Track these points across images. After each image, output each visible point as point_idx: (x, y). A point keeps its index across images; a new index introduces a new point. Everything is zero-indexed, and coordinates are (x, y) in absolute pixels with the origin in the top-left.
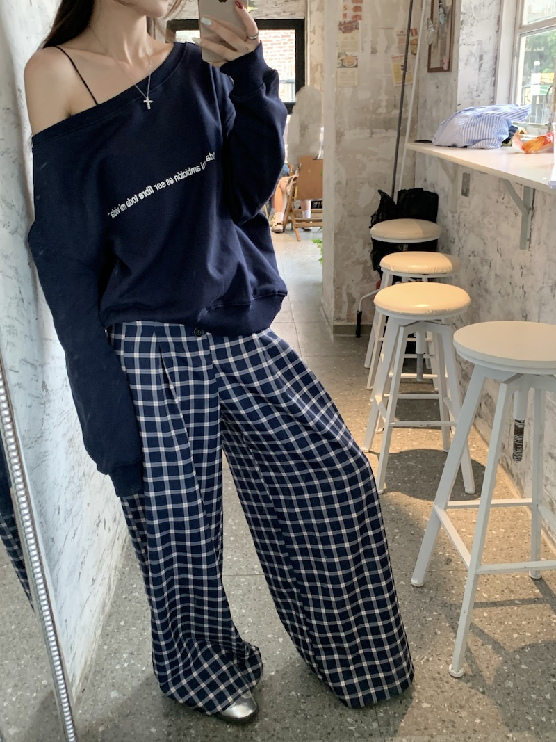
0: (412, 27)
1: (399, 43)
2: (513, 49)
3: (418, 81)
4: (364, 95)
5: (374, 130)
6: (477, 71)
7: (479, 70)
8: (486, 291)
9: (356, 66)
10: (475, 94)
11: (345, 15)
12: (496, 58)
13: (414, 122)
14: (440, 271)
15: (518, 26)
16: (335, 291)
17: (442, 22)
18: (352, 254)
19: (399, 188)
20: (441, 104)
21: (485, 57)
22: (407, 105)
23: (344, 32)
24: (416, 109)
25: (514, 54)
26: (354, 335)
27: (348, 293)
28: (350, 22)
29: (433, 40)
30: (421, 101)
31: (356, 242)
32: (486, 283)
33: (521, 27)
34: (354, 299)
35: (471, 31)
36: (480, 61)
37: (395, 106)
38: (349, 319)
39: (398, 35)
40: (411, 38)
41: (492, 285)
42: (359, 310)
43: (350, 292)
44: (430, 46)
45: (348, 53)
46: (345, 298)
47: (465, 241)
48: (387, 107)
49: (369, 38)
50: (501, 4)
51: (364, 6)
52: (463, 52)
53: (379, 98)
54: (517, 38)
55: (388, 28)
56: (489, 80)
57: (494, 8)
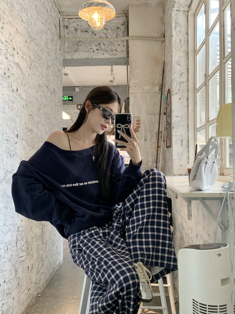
0: (160, 131)
1: (156, 137)
7: (182, 146)
10: (181, 155)
12: (188, 141)
15: (195, 128)
20: (170, 160)
25: (195, 139)
28: (135, 129)
29: (167, 135)
30: (166, 160)
33: (197, 128)
39: (155, 134)
44: (166, 137)
48: (152, 162)
49: (143, 135)
50: (188, 120)
51: (141, 123)
52: (174, 139)
53: (149, 159)
54: (196, 133)
55: (151, 131)
56: (186, 150)
57: (186, 122)
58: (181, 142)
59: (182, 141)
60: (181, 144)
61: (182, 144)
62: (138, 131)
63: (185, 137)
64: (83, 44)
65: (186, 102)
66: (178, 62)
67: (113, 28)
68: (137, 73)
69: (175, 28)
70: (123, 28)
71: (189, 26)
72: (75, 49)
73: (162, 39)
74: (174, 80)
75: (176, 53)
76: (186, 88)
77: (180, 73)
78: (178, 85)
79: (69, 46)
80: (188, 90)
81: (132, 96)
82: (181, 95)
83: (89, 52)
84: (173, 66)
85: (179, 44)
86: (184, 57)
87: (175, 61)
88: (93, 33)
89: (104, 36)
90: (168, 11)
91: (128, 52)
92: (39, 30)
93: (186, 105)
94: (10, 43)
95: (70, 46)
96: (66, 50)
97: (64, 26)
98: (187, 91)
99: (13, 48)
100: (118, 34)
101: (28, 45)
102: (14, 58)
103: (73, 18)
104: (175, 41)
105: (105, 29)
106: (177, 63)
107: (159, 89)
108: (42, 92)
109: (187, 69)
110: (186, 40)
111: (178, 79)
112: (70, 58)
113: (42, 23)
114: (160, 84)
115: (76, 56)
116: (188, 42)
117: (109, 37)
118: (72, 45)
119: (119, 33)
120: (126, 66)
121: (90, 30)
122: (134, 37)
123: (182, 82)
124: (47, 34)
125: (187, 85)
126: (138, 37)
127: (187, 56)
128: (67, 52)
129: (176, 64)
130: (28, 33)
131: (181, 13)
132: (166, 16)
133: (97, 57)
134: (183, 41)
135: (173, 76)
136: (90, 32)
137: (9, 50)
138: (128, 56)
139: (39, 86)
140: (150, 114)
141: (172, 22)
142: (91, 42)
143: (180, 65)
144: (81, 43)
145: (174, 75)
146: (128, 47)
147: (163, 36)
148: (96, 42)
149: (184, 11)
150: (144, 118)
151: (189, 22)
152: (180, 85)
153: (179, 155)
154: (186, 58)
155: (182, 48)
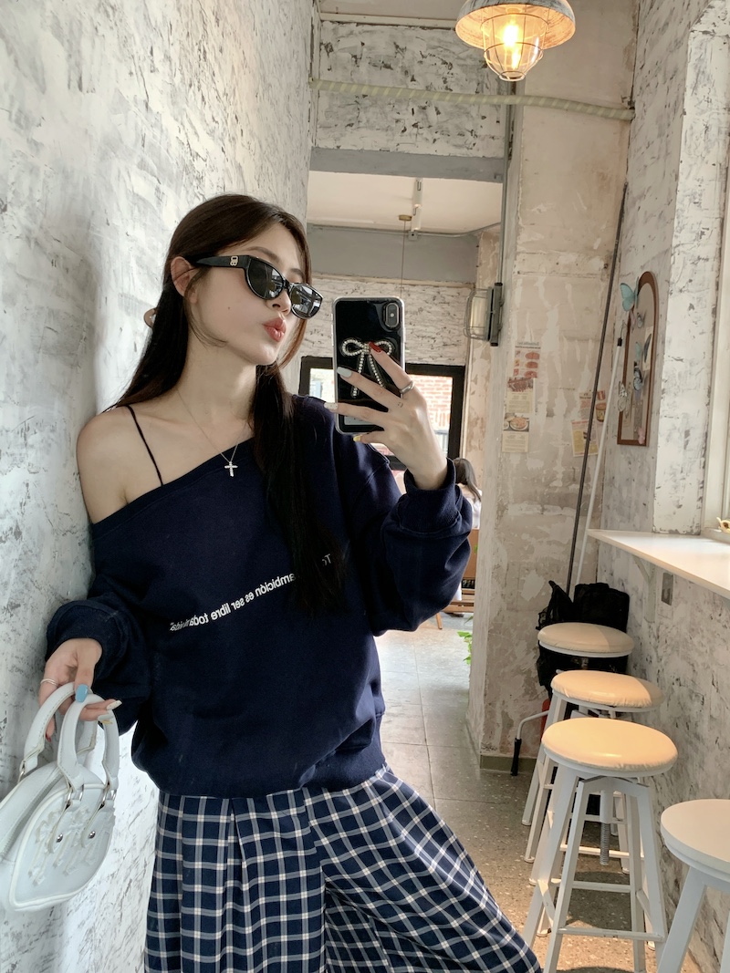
0: (599, 389)
1: (582, 407)
3: (604, 452)
4: (535, 464)
5: (546, 506)
6: (683, 450)
7: (685, 448)
8: (697, 737)
9: (527, 430)
10: (679, 476)
11: (516, 371)
12: (707, 435)
13: (598, 501)
14: (632, 704)
16: (486, 707)
17: (637, 388)
18: (511, 659)
19: (576, 581)
20: (634, 484)
21: (691, 433)
22: (589, 480)
23: (514, 390)
24: (601, 486)
26: (510, 772)
27: (503, 712)
28: (522, 379)
29: (625, 407)
30: (607, 476)
31: (517, 645)
32: (696, 725)
34: (511, 721)
35: (675, 402)
36: (686, 437)
37: (574, 480)
38: (503, 749)
39: (581, 398)
40: (597, 402)
41: (704, 729)
42: (518, 738)
43: (505, 710)
44: (621, 414)
45: (518, 415)
46: (499, 719)
47: (666, 663)
48: (563, 480)
49: (544, 399)
50: (713, 373)
51: (540, 362)
53: (554, 469)
55: (569, 390)
56: (698, 461)
57: (703, 379)
58: (683, 435)
59: (687, 434)
60: (682, 443)
62: (531, 387)
63: (697, 422)
64: (374, 103)
65: (708, 319)
66: (693, 195)
67: (469, 62)
68: (540, 211)
69: (695, 88)
72: (350, 120)
74: (676, 250)
75: (691, 166)
76: (711, 276)
77: (697, 229)
78: (689, 267)
79: (330, 107)
80: (717, 284)
81: (520, 282)
82: (696, 295)
83: (389, 132)
84: (678, 206)
85: (701, 140)
86: (713, 183)
87: (685, 191)
88: (406, 72)
89: (439, 83)
90: (663, 30)
91: (510, 143)
92: (278, 56)
93: (708, 327)
94: (232, 100)
95: (335, 109)
96: (322, 118)
97: (321, 44)
98: (714, 287)
99: (236, 118)
100: (483, 82)
101: (259, 103)
102: (235, 147)
103: (349, 23)
104: (692, 128)
105: (445, 63)
106: (690, 200)
107: (603, 266)
109: (719, 220)
110: (725, 130)
111: (689, 246)
112: (331, 144)
114: (608, 251)
115: (352, 141)
117: (456, 90)
118: (338, 103)
119: (486, 81)
120: (500, 186)
121: (397, 64)
122: (540, 97)
123: (702, 256)
124: (290, 68)
125: (716, 268)
126: (552, 99)
127: (724, 180)
128: (324, 127)
129: (686, 201)
131: (717, 42)
133: (413, 150)
134: (714, 131)
135: (676, 237)
136: (399, 70)
137: (229, 122)
138: (510, 155)
140: (571, 339)
141: (685, 66)
142: (399, 101)
143: (700, 206)
144: (367, 102)
145: (678, 234)
146: (511, 126)
147: (626, 104)
148: (414, 102)
149: (727, 36)
150: (550, 347)
152: (693, 266)
153: (674, 474)
154: (718, 185)
155: (709, 152)
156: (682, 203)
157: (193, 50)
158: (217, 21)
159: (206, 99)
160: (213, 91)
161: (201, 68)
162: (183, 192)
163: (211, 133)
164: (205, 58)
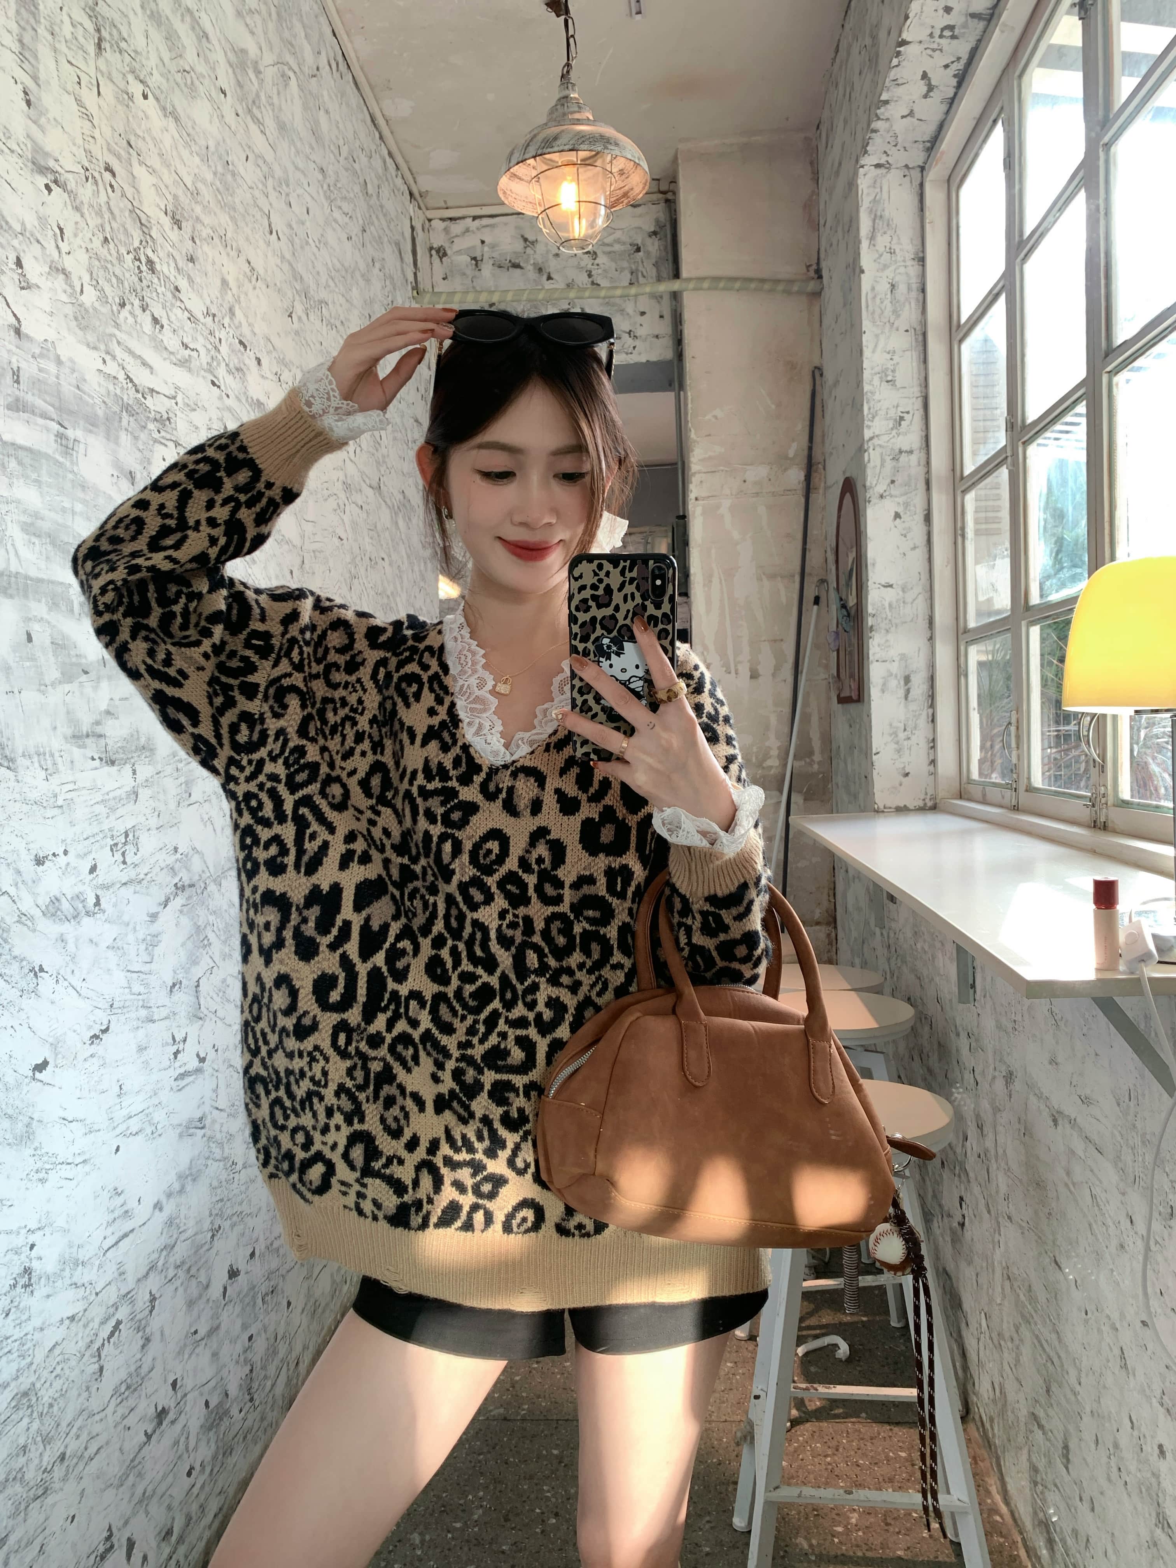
2: (958, 666)
6: (903, 701)
7: (906, 698)
10: (902, 736)
12: (932, 679)
15: (961, 631)
20: (856, 752)
21: (912, 678)
24: (828, 759)
25: (961, 672)
33: (966, 631)
35: (887, 641)
36: (906, 685)
48: (779, 757)
49: (747, 656)
50: (932, 598)
52: (876, 673)
53: (766, 744)
54: (962, 648)
55: (777, 641)
56: (924, 713)
57: (921, 606)
58: (902, 683)
59: (907, 680)
60: (901, 692)
61: (908, 691)
63: (919, 663)
65: (920, 529)
66: (884, 372)
67: (617, 247)
68: (716, 417)
69: (872, 238)
70: (654, 247)
71: (928, 228)
73: (812, 286)
74: (870, 443)
75: (877, 336)
76: (919, 472)
77: (893, 414)
78: (889, 464)
80: (928, 483)
82: (901, 500)
84: (867, 388)
85: (887, 302)
86: (908, 353)
87: (872, 369)
88: (540, 270)
89: (582, 279)
90: (837, 173)
91: (678, 341)
92: (338, 266)
93: (921, 539)
94: (227, 321)
97: (431, 248)
98: (925, 487)
99: (241, 342)
100: (637, 270)
101: (296, 325)
102: (243, 380)
103: (463, 218)
104: (873, 289)
105: (588, 252)
106: (881, 378)
108: (358, 510)
109: (920, 399)
110: (914, 286)
111: (885, 438)
113: (349, 238)
116: (923, 290)
117: (604, 283)
119: (640, 268)
120: (670, 396)
121: (527, 261)
122: (702, 279)
123: (904, 449)
125: (923, 462)
126: (718, 279)
127: (922, 348)
129: (876, 380)
130: (297, 276)
131: (894, 176)
132: (824, 196)
134: (902, 288)
136: (530, 268)
137: (224, 349)
138: (680, 356)
139: (347, 486)
140: (771, 577)
141: (857, 212)
143: (894, 385)
145: (869, 424)
146: (677, 320)
147: (812, 273)
148: (555, 305)
149: (907, 166)
150: (747, 590)
151: (927, 213)
152: (894, 463)
153: (895, 734)
154: (915, 355)
155: (898, 316)
156: (871, 383)
157: (120, 259)
158: (178, 223)
159: (165, 322)
160: (179, 312)
161: (145, 283)
162: (124, 438)
163: (184, 363)
164: (152, 270)
